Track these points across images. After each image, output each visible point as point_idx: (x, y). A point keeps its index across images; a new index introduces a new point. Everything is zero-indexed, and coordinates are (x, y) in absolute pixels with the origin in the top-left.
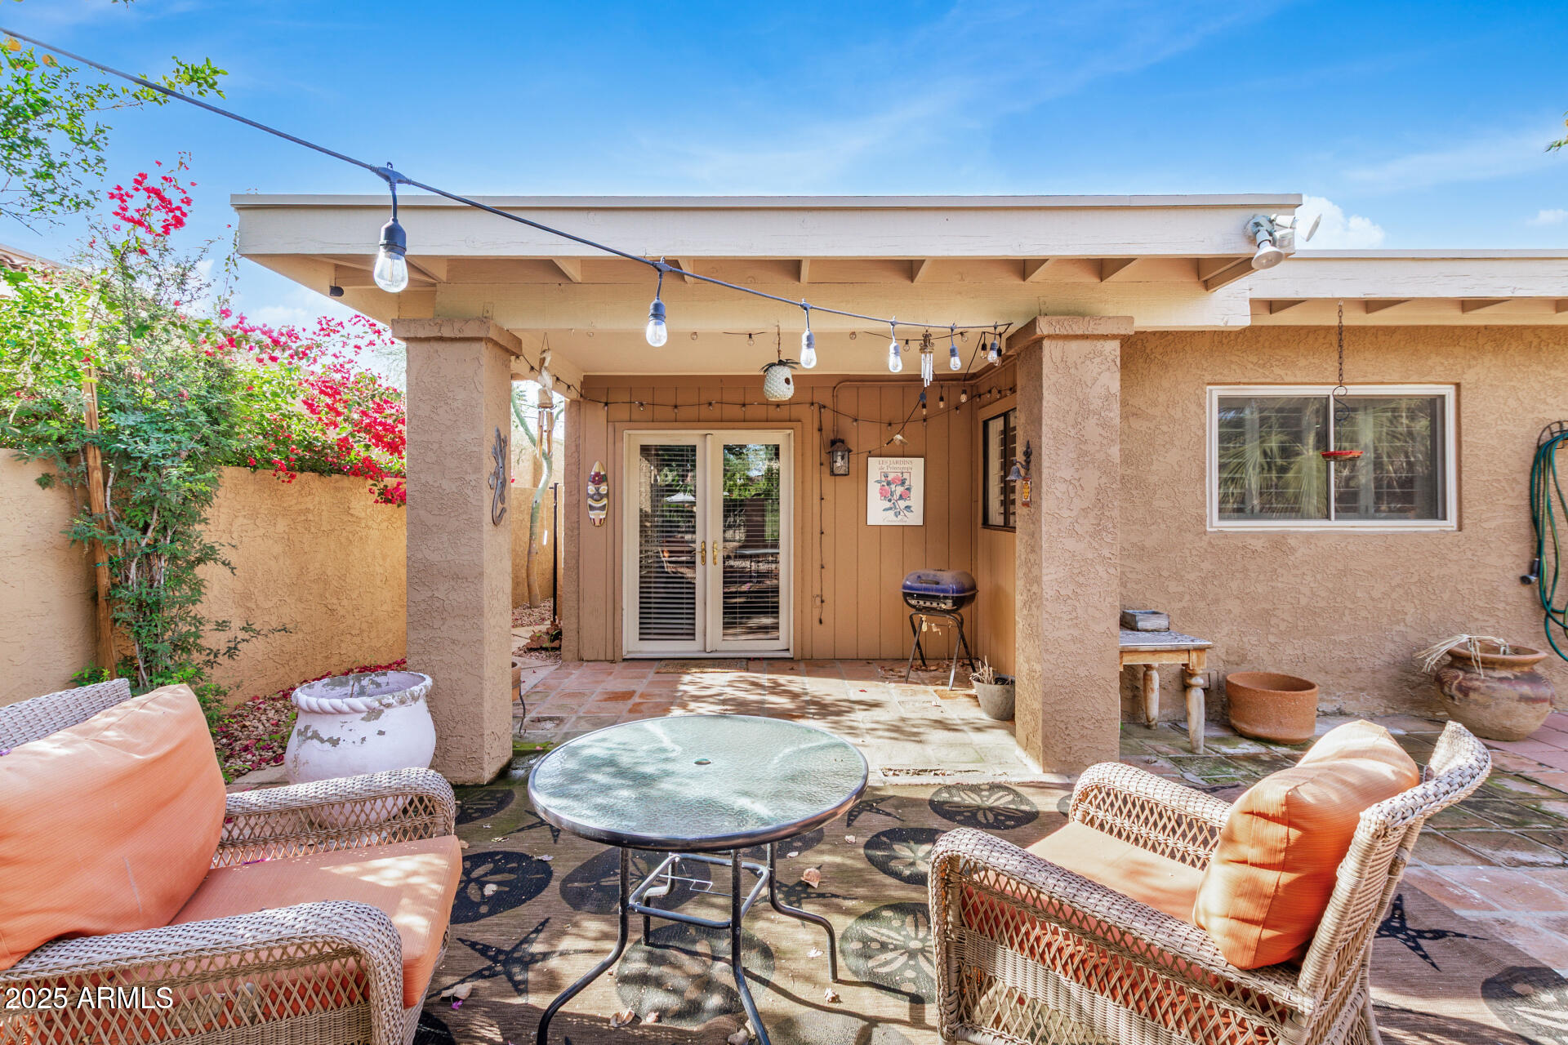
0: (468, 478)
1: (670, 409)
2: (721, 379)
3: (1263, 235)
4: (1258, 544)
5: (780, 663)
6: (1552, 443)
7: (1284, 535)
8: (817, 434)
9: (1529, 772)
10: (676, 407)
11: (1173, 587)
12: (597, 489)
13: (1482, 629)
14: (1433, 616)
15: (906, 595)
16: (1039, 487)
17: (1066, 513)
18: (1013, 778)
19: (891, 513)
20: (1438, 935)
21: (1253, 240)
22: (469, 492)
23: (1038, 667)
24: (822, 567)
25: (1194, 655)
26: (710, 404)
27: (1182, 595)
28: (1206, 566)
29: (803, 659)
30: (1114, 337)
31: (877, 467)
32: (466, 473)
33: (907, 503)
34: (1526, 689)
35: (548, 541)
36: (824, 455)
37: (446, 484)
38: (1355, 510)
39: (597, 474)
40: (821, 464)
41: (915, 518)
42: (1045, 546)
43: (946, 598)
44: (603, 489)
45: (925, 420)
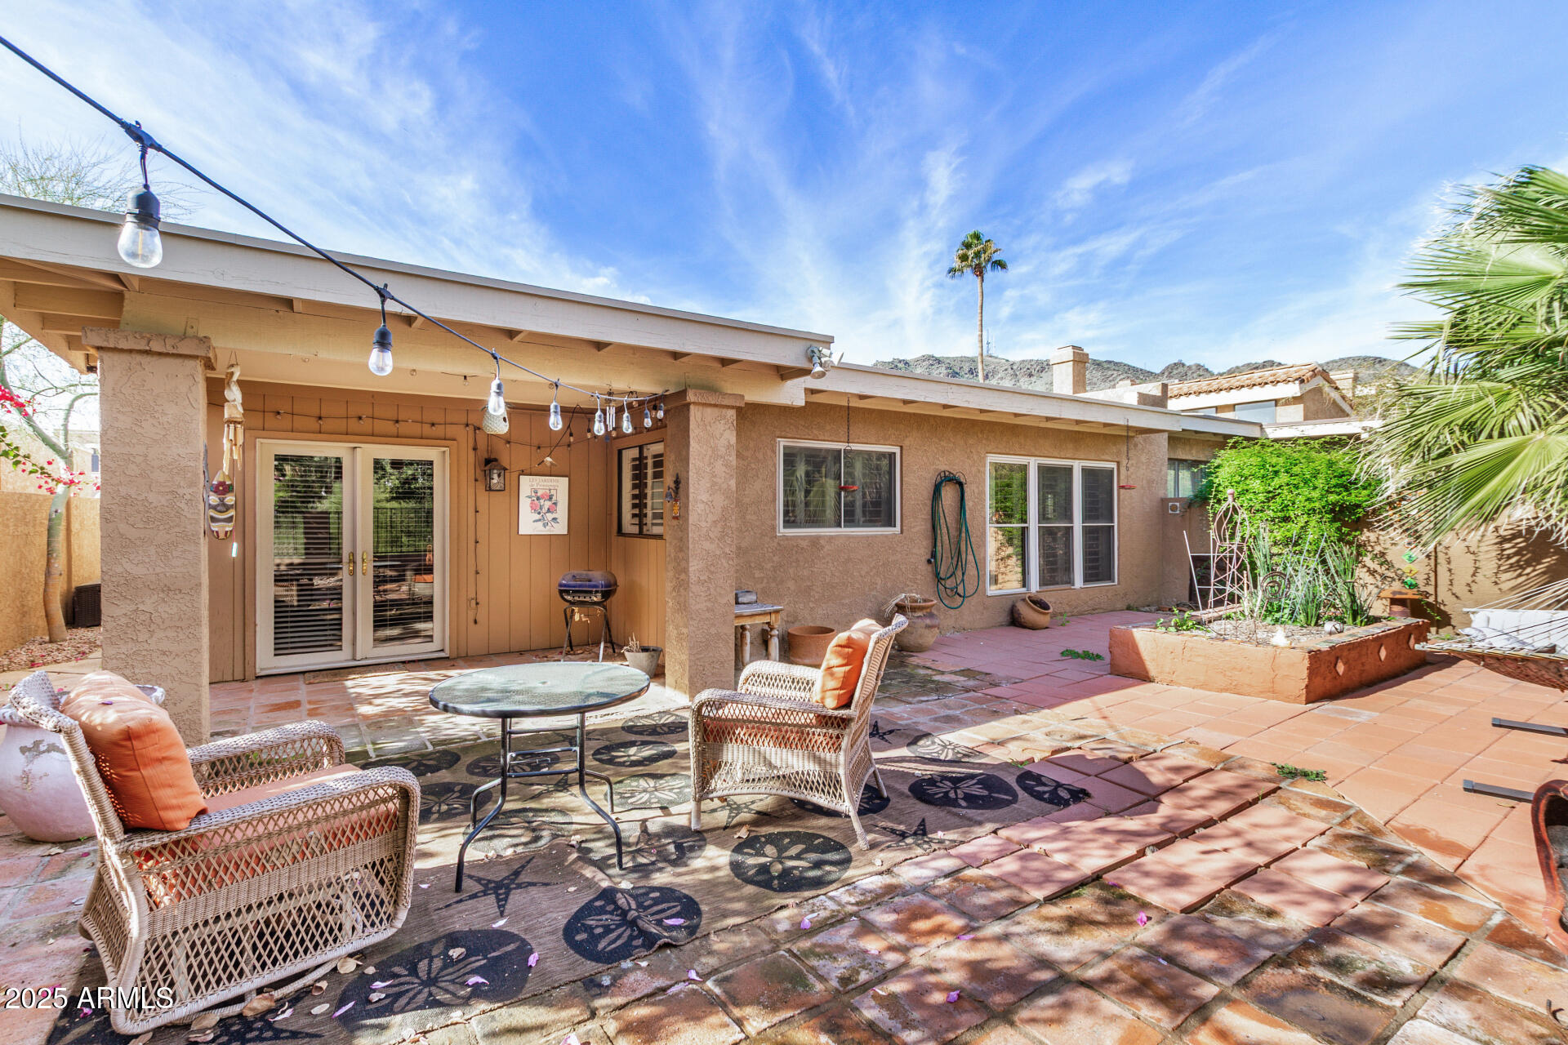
0: (181, 491)
1: (313, 420)
2: (373, 394)
3: (816, 359)
4: (804, 544)
5: (438, 663)
6: (941, 483)
7: (818, 538)
8: (472, 453)
9: (928, 664)
10: (320, 418)
11: (757, 574)
12: (222, 500)
13: (911, 591)
14: (889, 585)
15: (561, 592)
16: (686, 506)
17: (703, 524)
18: (671, 706)
19: (540, 524)
20: (891, 732)
21: (810, 359)
22: (183, 506)
23: (685, 631)
24: (477, 573)
25: (773, 616)
26: (360, 418)
27: (762, 578)
28: (776, 559)
29: (459, 657)
30: (733, 407)
31: (527, 484)
32: (179, 486)
33: (554, 515)
34: (928, 621)
35: (238, 553)
36: (478, 471)
37: (152, 497)
38: (853, 521)
39: (222, 484)
40: (476, 480)
41: (561, 528)
42: (691, 546)
43: (597, 592)
44: (230, 499)
45: (569, 446)
